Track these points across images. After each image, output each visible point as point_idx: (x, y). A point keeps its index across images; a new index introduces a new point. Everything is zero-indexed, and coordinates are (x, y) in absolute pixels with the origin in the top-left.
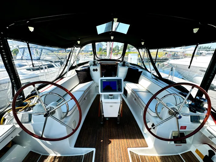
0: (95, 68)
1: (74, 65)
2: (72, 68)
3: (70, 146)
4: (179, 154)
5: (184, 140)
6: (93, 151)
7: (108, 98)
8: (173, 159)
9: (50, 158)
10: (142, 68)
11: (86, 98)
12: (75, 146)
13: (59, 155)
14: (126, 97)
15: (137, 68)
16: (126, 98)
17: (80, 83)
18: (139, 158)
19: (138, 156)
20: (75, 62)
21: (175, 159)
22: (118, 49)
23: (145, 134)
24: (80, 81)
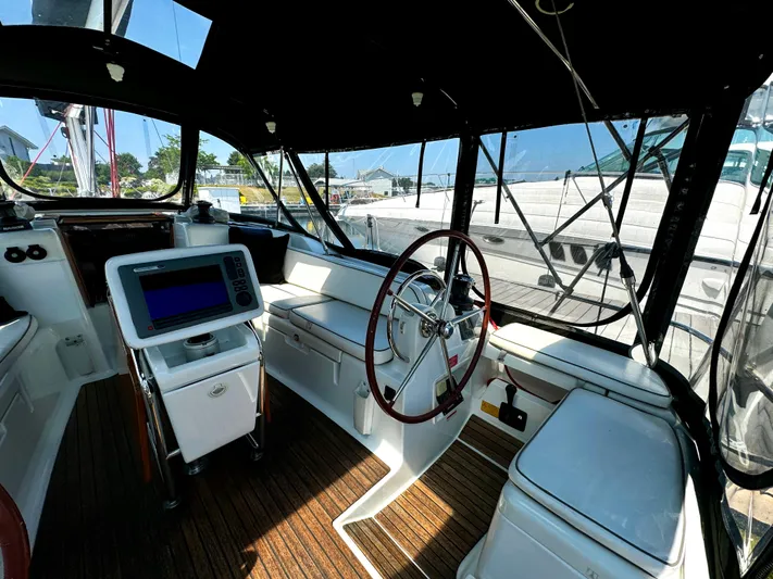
4: (457, 438)
5: (458, 397)
8: (452, 460)
10: (281, 227)
15: (264, 227)
18: (377, 525)
19: (373, 522)
21: (455, 457)
22: (137, 173)
23: (367, 436)
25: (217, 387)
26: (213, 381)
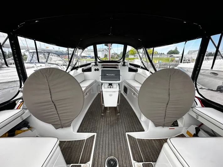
0: (96, 68)
1: (76, 66)
2: (74, 68)
3: (74, 131)
5: (176, 124)
6: (94, 136)
10: (142, 68)
11: (88, 94)
12: (78, 132)
16: (126, 95)
19: (135, 139)
20: (77, 63)
23: (142, 121)
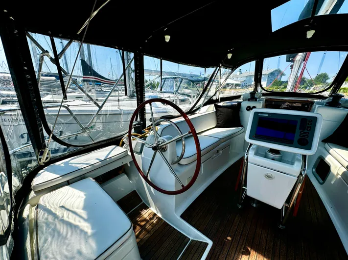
1: (214, 98)
2: (210, 102)
3: (176, 211)
7: (266, 156)
9: (150, 212)
11: (221, 152)
12: (183, 217)
13: (159, 215)
14: (321, 181)
16: (321, 184)
17: (217, 126)
20: (218, 93)
24: (218, 123)
25: (269, 175)
26: (269, 171)
